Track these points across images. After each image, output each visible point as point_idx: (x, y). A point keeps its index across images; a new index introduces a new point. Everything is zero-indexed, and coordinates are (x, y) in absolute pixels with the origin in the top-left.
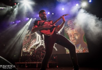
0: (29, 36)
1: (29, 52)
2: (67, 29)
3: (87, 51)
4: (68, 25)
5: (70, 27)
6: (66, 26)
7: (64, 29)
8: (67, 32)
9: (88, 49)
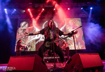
0: (25, 29)
1: (27, 47)
2: (69, 27)
3: (85, 48)
4: (69, 24)
5: (72, 26)
6: (68, 25)
7: (66, 27)
8: (69, 31)
9: (85, 46)
